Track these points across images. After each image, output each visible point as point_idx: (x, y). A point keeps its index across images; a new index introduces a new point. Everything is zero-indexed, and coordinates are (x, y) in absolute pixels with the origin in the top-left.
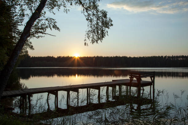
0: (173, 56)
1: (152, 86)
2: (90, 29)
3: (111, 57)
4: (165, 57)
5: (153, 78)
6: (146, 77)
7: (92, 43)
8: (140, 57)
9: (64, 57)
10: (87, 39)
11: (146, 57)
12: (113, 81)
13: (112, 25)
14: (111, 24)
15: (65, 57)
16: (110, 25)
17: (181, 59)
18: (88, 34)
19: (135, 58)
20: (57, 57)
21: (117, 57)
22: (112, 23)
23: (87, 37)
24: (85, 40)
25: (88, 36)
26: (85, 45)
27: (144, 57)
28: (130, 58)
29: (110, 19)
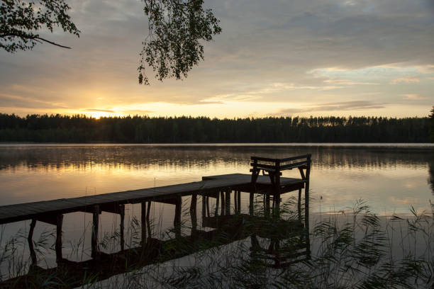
0: (311, 117)
1: (303, 190)
2: (156, 38)
3: (171, 118)
4: (296, 119)
5: (305, 171)
6: (291, 169)
7: (159, 77)
8: (239, 120)
9: (47, 116)
10: (146, 64)
11: (253, 119)
12: (204, 178)
13: (218, 30)
14: (215, 27)
15: (49, 116)
16: (213, 30)
17: (330, 125)
18: (149, 52)
19: (227, 122)
20: (25, 117)
21: (183, 118)
22: (220, 25)
23: (148, 60)
24: (141, 68)
25: (150, 56)
26: (141, 81)
27: (248, 119)
28: (216, 120)
29: (210, 15)
